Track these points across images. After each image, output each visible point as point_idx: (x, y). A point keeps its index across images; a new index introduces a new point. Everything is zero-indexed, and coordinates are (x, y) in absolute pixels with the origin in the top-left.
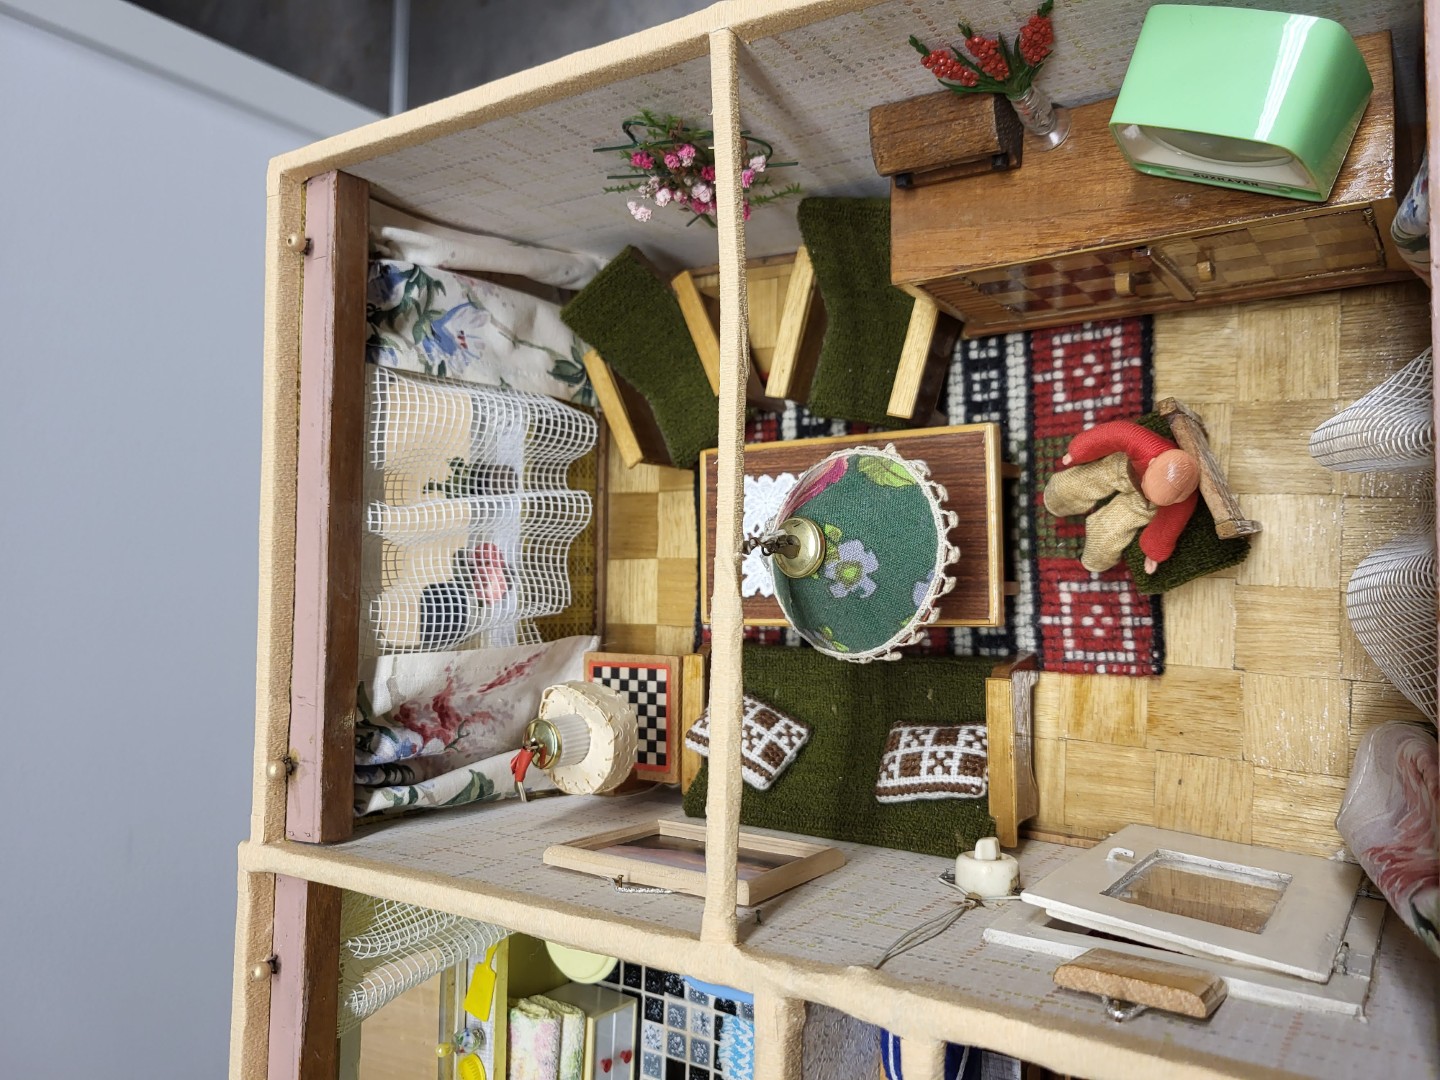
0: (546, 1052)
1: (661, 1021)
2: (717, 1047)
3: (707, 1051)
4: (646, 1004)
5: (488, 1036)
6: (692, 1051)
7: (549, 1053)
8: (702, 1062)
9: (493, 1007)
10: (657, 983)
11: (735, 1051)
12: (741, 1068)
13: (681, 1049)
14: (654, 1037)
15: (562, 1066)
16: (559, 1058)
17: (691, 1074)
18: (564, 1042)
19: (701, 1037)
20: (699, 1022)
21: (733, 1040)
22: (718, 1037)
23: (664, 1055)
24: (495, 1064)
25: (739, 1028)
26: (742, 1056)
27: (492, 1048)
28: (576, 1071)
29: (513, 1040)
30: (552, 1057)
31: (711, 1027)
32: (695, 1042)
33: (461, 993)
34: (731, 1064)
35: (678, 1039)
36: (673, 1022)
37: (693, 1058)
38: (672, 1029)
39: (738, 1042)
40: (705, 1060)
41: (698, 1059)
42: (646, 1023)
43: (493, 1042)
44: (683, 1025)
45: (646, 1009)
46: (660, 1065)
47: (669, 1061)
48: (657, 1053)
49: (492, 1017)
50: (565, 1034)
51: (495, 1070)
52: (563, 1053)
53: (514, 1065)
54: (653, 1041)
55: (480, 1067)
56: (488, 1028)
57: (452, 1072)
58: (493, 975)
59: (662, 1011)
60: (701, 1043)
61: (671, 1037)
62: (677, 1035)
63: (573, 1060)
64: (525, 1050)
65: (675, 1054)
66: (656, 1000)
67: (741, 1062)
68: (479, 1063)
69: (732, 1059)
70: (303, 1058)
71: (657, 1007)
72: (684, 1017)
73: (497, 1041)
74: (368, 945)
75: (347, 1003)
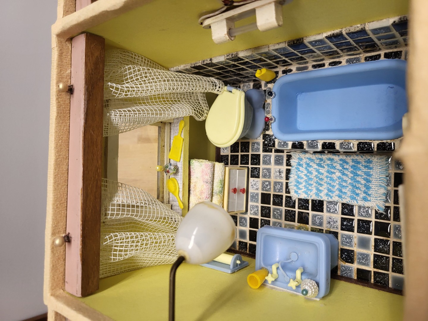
0: (207, 177)
1: (258, 177)
2: (287, 183)
3: (282, 186)
4: (251, 171)
5: (180, 169)
6: (274, 187)
7: (208, 177)
8: (279, 192)
9: (182, 155)
10: (257, 160)
11: (298, 182)
12: (300, 189)
13: (268, 187)
14: (255, 184)
15: (214, 186)
16: (213, 181)
17: (273, 198)
18: (215, 176)
19: (279, 180)
20: (278, 174)
21: (296, 177)
22: (287, 178)
23: (260, 192)
24: (183, 181)
25: (299, 171)
26: (301, 183)
27: (182, 174)
28: (221, 189)
29: (192, 174)
30: (210, 180)
31: (284, 175)
32: (276, 183)
33: (167, 150)
34: (295, 188)
35: (267, 183)
36: (264, 176)
37: (275, 190)
38: (264, 179)
39: (299, 177)
40: (281, 190)
41: (277, 190)
42: (251, 179)
43: (182, 171)
44: (270, 177)
45: (251, 173)
46: (258, 197)
47: (262, 194)
48: (256, 192)
49: (182, 160)
50: (216, 172)
51: (183, 184)
52: (215, 180)
53: (192, 185)
54: (255, 186)
55: (177, 184)
56: (180, 165)
57: (163, 186)
58: (182, 140)
59: (259, 173)
60: (279, 183)
61: (263, 183)
62: (266, 181)
63: (219, 184)
64: (197, 178)
65: (266, 190)
66: (256, 168)
67: (300, 186)
68: (176, 181)
69: (296, 186)
70: (84, 131)
71: (257, 171)
72: (270, 172)
73: (184, 171)
74: (119, 86)
75: (108, 114)
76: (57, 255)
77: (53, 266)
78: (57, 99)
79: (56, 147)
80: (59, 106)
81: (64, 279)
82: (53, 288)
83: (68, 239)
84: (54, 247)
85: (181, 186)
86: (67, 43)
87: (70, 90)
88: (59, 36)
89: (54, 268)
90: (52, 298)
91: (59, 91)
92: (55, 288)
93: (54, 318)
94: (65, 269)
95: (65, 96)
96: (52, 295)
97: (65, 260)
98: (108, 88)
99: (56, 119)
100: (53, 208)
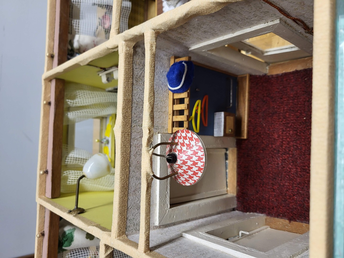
5: (110, 141)
9: (111, 134)
24: (111, 148)
27: (111, 144)
33: (105, 131)
49: (111, 136)
56: (110, 139)
57: (102, 150)
58: (111, 126)
68: (108, 148)
73: (112, 142)
74: (72, 101)
75: (67, 114)
76: (42, 179)
77: (40, 184)
78: (44, 108)
79: (43, 130)
80: (44, 111)
81: (45, 191)
82: (40, 195)
83: (46, 172)
84: (41, 175)
85: (110, 150)
86: (49, 82)
87: (49, 104)
88: (45, 80)
89: (41, 185)
90: (39, 199)
91: (45, 105)
92: (41, 195)
93: (39, 207)
94: (46, 187)
95: (47, 106)
96: (39, 197)
97: (46, 182)
98: (67, 102)
99: (43, 117)
100: (41, 157)
